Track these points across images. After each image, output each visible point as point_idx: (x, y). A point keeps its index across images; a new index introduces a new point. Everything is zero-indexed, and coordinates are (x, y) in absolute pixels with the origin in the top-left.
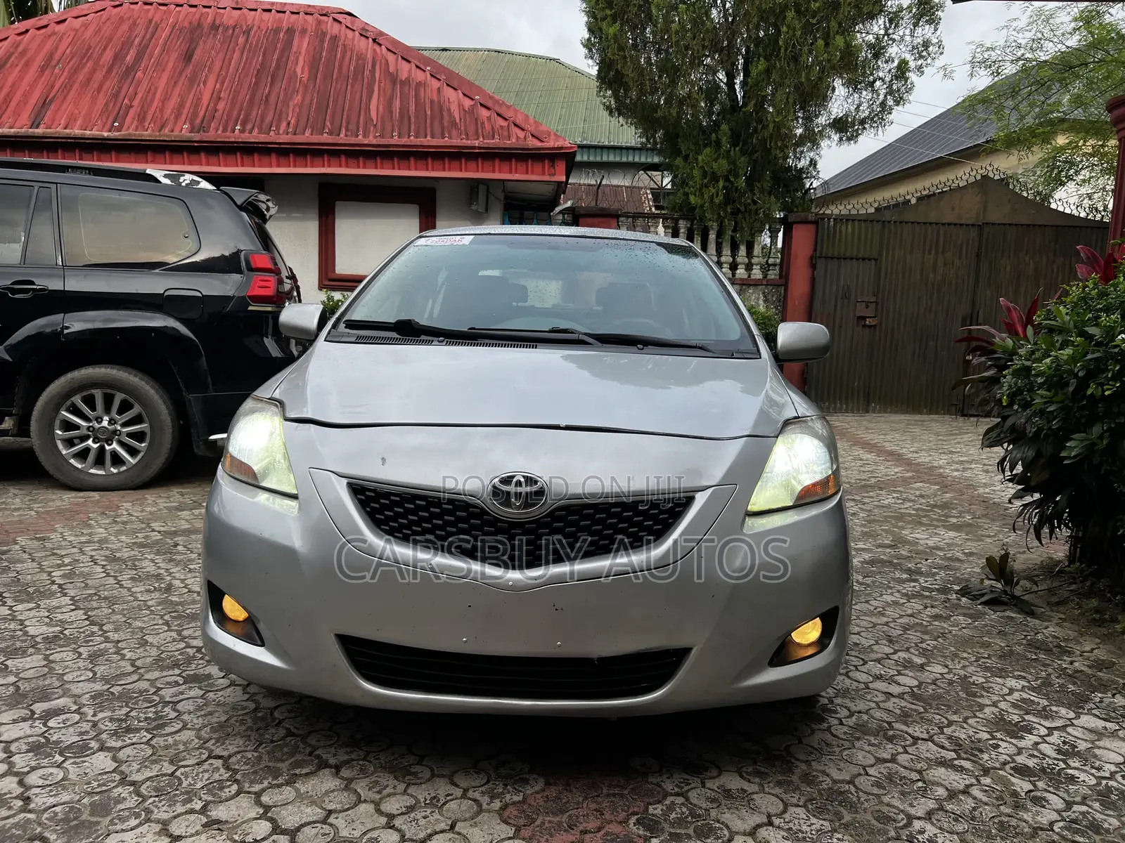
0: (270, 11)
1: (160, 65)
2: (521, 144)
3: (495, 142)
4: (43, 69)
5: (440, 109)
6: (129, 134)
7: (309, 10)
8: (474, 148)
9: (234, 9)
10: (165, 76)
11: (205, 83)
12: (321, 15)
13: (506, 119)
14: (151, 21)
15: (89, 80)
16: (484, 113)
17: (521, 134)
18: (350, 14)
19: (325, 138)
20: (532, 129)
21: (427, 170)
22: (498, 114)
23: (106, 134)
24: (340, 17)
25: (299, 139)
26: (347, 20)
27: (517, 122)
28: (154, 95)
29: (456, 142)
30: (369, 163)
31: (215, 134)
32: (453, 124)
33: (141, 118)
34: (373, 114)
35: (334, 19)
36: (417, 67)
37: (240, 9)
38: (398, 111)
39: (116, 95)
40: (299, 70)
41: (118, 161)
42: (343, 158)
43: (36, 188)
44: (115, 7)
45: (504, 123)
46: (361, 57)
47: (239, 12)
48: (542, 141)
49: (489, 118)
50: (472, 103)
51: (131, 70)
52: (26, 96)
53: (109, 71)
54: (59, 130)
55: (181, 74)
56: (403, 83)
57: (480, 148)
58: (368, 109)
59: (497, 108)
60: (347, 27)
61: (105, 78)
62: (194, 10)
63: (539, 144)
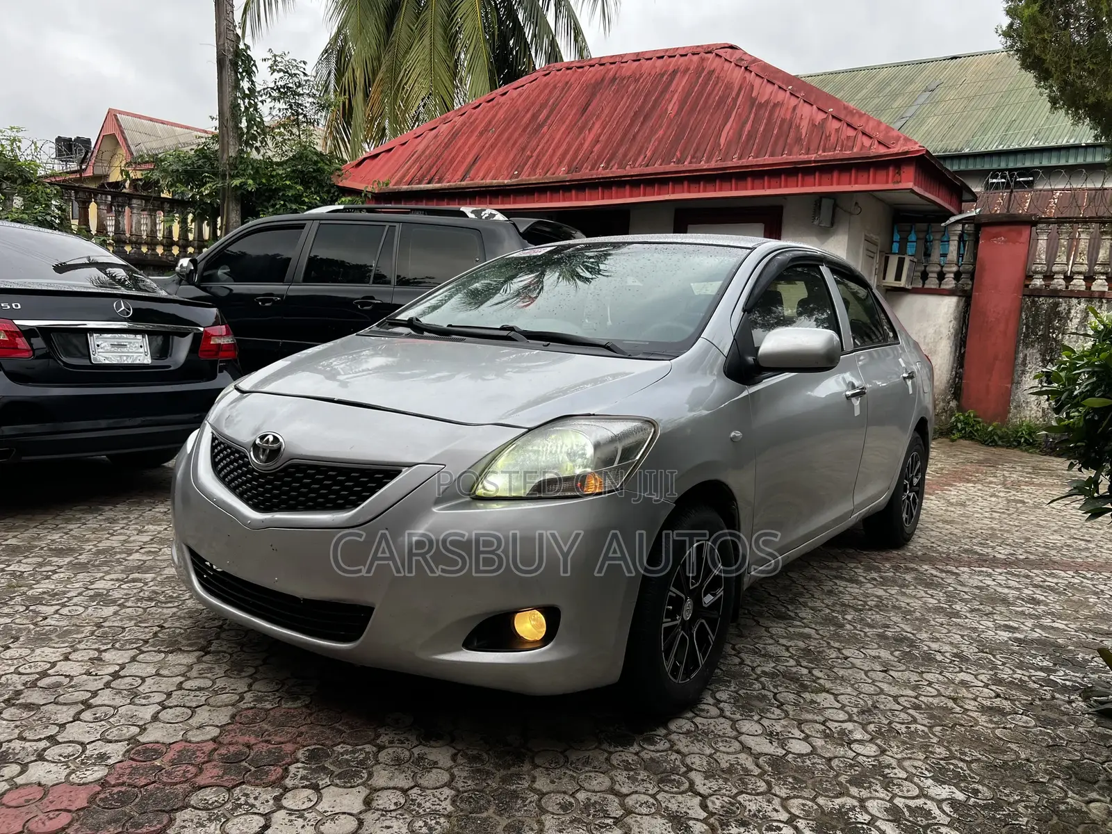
0: (662, 57)
1: (562, 120)
2: (864, 153)
3: (837, 153)
4: (481, 134)
5: (789, 125)
6: (522, 180)
7: (695, 51)
8: (810, 162)
9: (634, 61)
10: (564, 126)
11: (590, 130)
12: (706, 53)
13: (855, 129)
14: (567, 83)
15: (508, 139)
16: (836, 124)
17: (867, 142)
18: (732, 47)
19: (672, 167)
20: (880, 136)
21: (764, 188)
22: (848, 125)
23: (506, 182)
24: (721, 52)
25: (650, 170)
26: (726, 53)
27: (867, 130)
28: (550, 145)
29: (794, 158)
30: (709, 186)
31: (586, 173)
32: (798, 140)
33: (534, 167)
34: (722, 141)
35: (717, 55)
36: (780, 87)
37: (639, 60)
38: (746, 133)
39: (524, 149)
40: (670, 108)
41: (514, 203)
42: (686, 183)
43: (387, 227)
44: (545, 75)
45: (851, 133)
46: (729, 86)
47: (637, 63)
48: (888, 148)
49: (837, 130)
50: (824, 116)
51: (541, 126)
52: (464, 158)
53: (524, 130)
54: (479, 181)
55: (575, 124)
56: (761, 106)
57: (815, 162)
58: (719, 135)
59: (849, 119)
60: (726, 60)
61: (520, 135)
62: (602, 67)
63: (882, 150)
